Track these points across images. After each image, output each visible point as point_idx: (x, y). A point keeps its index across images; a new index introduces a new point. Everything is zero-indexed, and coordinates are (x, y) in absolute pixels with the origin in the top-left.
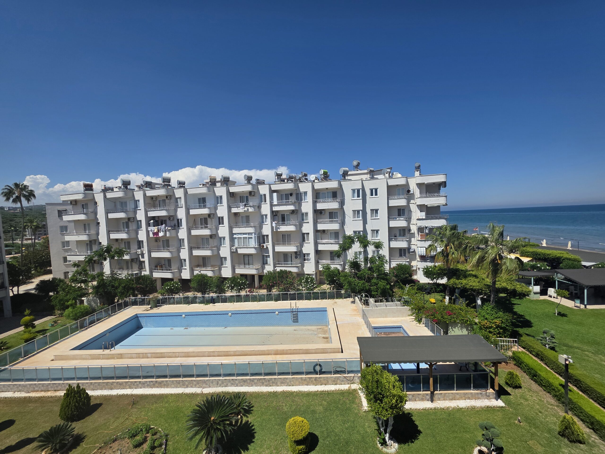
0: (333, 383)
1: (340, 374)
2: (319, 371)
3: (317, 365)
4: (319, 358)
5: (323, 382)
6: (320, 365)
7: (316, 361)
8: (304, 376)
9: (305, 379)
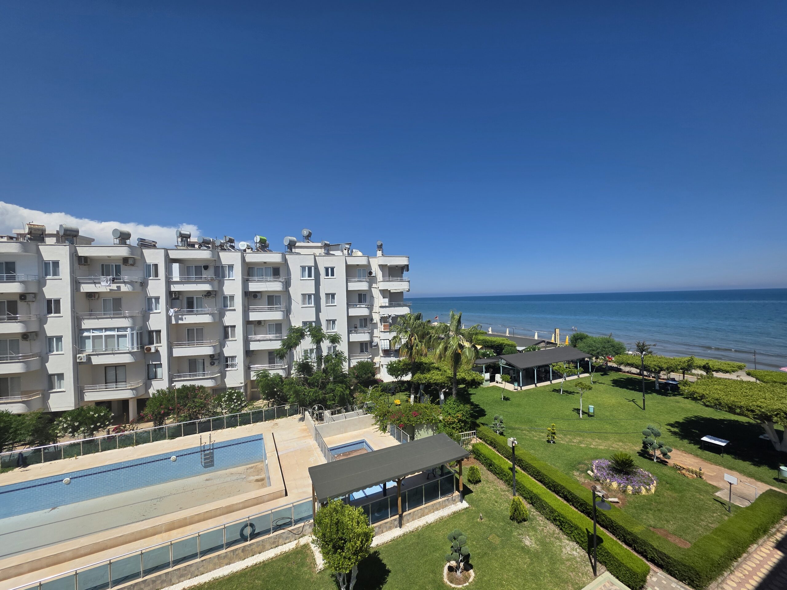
0: (273, 546)
1: (283, 529)
2: (250, 535)
3: (246, 526)
4: (250, 515)
5: (256, 549)
6: (252, 525)
7: (245, 520)
8: (223, 551)
9: (226, 556)
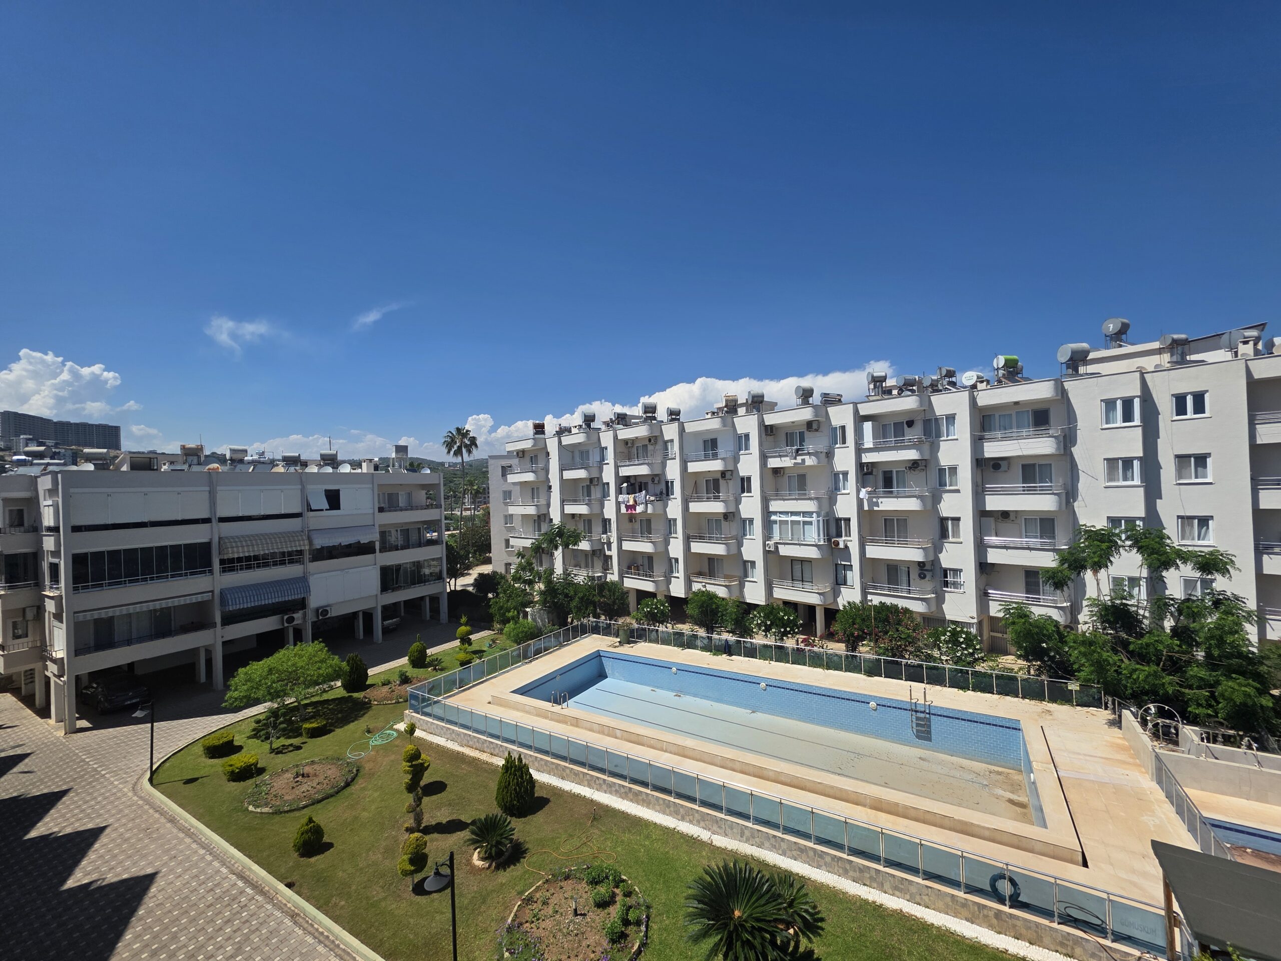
0: (1059, 949)
1: (1085, 932)
2: (1011, 897)
3: (1002, 877)
4: (1011, 862)
5: (1023, 931)
6: (1012, 881)
7: (1001, 865)
8: (961, 894)
9: (965, 904)
